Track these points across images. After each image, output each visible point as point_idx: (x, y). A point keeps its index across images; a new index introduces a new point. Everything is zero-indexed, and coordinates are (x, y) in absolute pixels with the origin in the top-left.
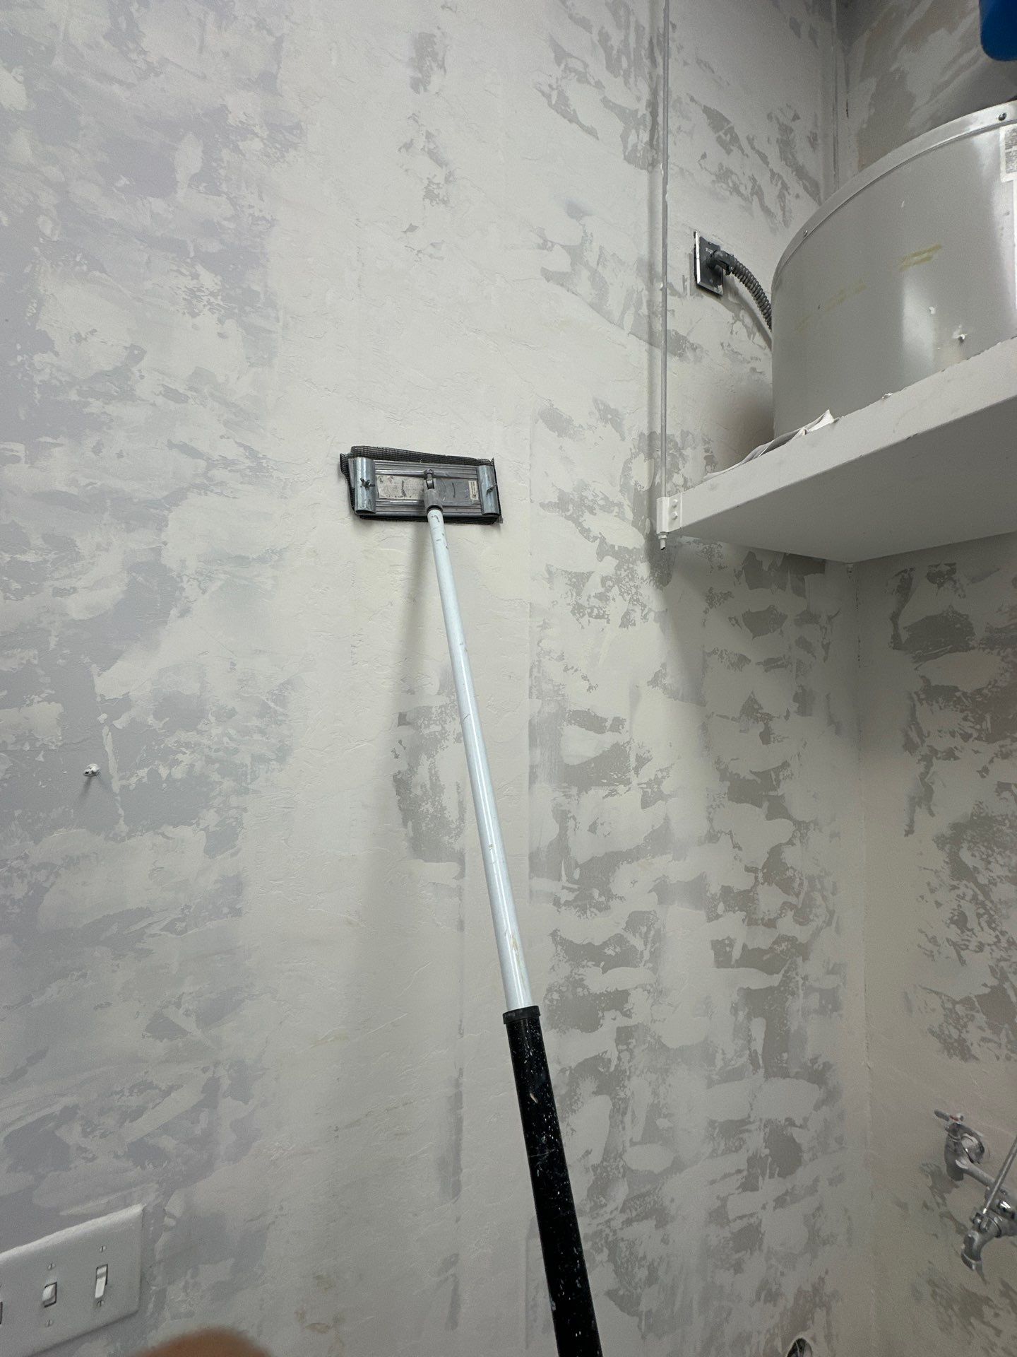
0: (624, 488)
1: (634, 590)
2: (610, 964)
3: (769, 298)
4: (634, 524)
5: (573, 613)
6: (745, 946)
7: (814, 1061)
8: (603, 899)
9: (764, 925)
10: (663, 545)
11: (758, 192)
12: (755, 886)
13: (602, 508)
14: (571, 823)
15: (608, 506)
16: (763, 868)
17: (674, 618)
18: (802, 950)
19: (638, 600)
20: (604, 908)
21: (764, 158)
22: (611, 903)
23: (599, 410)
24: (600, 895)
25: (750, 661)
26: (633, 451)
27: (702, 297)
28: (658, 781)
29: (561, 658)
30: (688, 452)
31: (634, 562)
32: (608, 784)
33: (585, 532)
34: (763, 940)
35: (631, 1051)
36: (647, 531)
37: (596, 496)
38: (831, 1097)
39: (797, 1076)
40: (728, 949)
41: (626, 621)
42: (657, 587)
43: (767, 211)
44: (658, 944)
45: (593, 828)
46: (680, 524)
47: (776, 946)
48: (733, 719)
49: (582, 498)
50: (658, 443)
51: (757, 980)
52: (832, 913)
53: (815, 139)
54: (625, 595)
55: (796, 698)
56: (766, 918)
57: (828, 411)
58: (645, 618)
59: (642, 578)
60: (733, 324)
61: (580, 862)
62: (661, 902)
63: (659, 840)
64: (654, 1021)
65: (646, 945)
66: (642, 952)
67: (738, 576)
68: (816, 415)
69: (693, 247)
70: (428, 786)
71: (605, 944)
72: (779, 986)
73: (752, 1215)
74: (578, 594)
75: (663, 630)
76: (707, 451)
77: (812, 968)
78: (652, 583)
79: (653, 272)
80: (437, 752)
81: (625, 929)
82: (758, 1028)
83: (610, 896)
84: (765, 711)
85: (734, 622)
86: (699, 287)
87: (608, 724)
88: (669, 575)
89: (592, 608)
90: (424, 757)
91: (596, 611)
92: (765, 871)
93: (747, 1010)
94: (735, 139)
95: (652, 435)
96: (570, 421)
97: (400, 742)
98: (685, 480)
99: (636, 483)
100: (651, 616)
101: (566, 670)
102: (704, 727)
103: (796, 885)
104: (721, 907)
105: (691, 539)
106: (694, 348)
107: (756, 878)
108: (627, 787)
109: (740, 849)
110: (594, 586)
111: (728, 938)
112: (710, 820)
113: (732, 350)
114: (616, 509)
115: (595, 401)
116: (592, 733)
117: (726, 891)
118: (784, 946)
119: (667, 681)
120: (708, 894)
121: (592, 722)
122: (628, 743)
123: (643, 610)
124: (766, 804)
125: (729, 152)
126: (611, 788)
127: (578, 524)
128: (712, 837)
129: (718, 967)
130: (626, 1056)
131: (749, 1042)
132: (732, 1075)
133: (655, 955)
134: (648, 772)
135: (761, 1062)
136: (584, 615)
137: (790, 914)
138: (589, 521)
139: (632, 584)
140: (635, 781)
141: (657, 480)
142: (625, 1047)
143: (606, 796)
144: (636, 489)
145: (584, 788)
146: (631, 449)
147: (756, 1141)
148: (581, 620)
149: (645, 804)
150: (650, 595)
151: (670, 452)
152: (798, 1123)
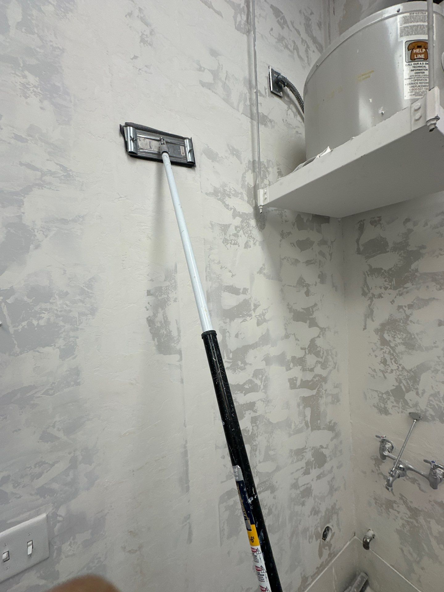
0: (243, 186)
1: (249, 232)
2: (247, 392)
3: (303, 99)
4: (248, 202)
5: (223, 242)
6: (302, 380)
7: (330, 422)
8: (243, 365)
9: (309, 370)
10: (261, 211)
11: (296, 48)
12: (305, 355)
13: (234, 195)
14: (227, 334)
15: (236, 194)
16: (308, 348)
17: (267, 244)
18: (324, 379)
19: (251, 236)
20: (243, 369)
21: (298, 32)
22: (246, 367)
23: (230, 150)
24: (241, 364)
25: (300, 262)
26: (246, 169)
27: (274, 97)
28: (264, 314)
29: (219, 263)
30: (270, 169)
31: (249, 219)
32: (243, 317)
33: (227, 206)
34: (309, 376)
35: (257, 426)
36: (254, 205)
37: (230, 189)
38: (337, 435)
39: (324, 429)
40: (295, 381)
41: (247, 246)
42: (259, 230)
43: (300, 57)
44: (266, 382)
45: (237, 336)
46: (268, 201)
47: (314, 379)
48: (294, 287)
49: (224, 190)
50: (257, 165)
51: (307, 393)
52: (335, 364)
53: (321, 25)
54: (246, 234)
55: (319, 277)
56: (310, 368)
57: (329, 147)
58: (255, 244)
59: (253, 227)
60: (287, 111)
61: (232, 350)
62: (266, 365)
63: (265, 339)
64: (266, 413)
65: (261, 383)
66: (260, 386)
67: (294, 225)
68: (324, 149)
69: (268, 74)
70: (163, 322)
71: (245, 384)
72: (316, 394)
73: (308, 484)
74: (225, 234)
75: (263, 250)
76: (278, 169)
77: (328, 386)
78: (257, 229)
79: (251, 85)
80: (166, 307)
81: (252, 377)
82: (308, 412)
83: (245, 364)
84: (307, 283)
85: (292, 245)
86: (272, 92)
87: (241, 291)
88: (264, 225)
89: (231, 240)
90: (160, 310)
91: (233, 242)
92: (309, 349)
93: (303, 405)
94: (286, 22)
95: (254, 161)
96: (217, 154)
97: (149, 303)
98: (270, 182)
99: (248, 184)
100: (257, 243)
101: (221, 268)
102: (282, 290)
103: (321, 354)
104: (292, 365)
105: (273, 209)
106: (271, 121)
107: (305, 352)
108: (251, 318)
109: (298, 340)
110: (232, 231)
111: (295, 377)
112: (286, 329)
113: (288, 123)
114: (240, 195)
115: (228, 145)
116: (234, 295)
117: (294, 358)
118: (317, 379)
119: (265, 271)
120: (286, 360)
121: (234, 290)
122: (250, 298)
123: (254, 241)
124: (308, 322)
125: (283, 28)
126: (244, 318)
127: (224, 203)
128: (287, 336)
129: (291, 389)
130: (255, 428)
131: (305, 417)
132: (299, 431)
133: (265, 387)
134: (259, 311)
135: (309, 425)
136: (228, 243)
137: (319, 365)
138: (228, 201)
139: (248, 229)
140: (254, 315)
141: (257, 182)
142: (255, 425)
143: (242, 322)
144: (248, 186)
145: (232, 319)
146: (245, 168)
147: (309, 456)
148: (227, 246)
149: (258, 324)
150: (256, 233)
151: (263, 169)
152: (324, 447)
